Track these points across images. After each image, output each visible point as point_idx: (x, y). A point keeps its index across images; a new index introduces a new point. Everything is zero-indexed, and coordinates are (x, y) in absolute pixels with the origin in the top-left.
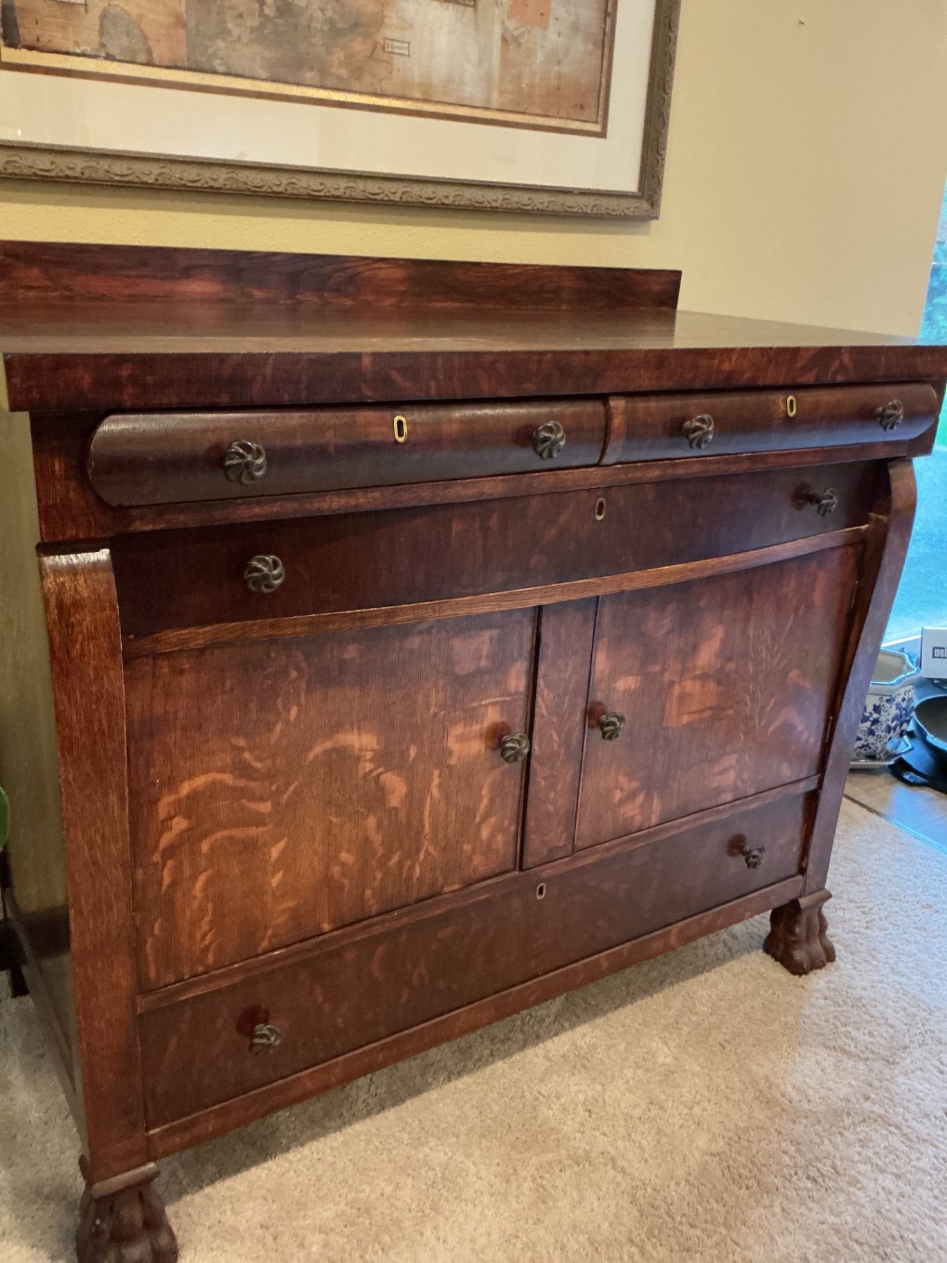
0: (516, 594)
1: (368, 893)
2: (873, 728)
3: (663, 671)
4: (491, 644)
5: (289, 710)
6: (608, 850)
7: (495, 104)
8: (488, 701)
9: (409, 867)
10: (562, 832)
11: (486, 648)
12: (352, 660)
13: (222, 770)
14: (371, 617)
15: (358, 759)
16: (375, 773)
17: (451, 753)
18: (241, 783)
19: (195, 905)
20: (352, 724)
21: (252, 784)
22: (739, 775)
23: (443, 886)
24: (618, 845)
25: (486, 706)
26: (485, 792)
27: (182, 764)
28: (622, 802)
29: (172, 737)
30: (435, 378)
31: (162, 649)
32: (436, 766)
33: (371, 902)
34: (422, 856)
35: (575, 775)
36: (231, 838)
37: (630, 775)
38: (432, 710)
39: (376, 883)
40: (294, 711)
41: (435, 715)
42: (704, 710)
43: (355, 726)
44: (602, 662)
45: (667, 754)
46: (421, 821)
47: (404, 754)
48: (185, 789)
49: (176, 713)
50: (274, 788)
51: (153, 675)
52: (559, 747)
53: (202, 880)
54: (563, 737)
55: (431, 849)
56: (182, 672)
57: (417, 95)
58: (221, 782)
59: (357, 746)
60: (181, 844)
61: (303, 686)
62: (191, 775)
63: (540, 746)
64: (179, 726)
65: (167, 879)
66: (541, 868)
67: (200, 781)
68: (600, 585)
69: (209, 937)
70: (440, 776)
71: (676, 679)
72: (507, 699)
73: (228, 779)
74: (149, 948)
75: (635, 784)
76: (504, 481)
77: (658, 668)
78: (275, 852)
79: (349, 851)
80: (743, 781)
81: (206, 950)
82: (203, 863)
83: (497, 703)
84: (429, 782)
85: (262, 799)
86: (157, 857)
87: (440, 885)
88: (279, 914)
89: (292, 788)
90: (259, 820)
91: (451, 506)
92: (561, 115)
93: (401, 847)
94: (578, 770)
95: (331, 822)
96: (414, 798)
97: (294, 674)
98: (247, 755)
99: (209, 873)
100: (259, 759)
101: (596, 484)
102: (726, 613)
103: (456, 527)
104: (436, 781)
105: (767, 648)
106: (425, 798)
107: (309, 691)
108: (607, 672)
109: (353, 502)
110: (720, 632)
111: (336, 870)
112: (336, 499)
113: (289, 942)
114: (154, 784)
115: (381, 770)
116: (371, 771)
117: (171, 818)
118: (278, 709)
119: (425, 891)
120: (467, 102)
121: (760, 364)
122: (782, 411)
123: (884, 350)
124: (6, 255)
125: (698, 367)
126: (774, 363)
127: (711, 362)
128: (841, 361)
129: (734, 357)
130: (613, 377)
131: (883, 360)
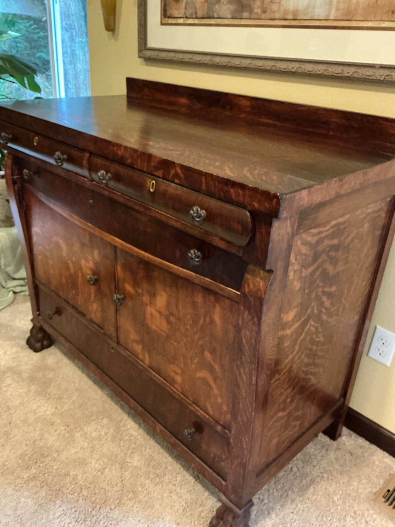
3: (143, 295)
6: (129, 355)
7: (332, 17)
9: (77, 298)
10: (114, 331)
22: (183, 382)
24: (132, 358)
26: (93, 291)
28: (133, 341)
37: (136, 332)
42: (162, 330)
44: (119, 271)
46: (78, 285)
57: (290, 17)
66: (108, 337)
71: (148, 303)
75: (137, 337)
77: (140, 291)
80: (186, 388)
92: (376, 19)
102: (167, 289)
105: (190, 325)
108: (122, 276)
110: (165, 296)
120: (316, 18)
121: (134, 157)
122: (148, 187)
123: (203, 174)
124: (143, 84)
125: (109, 149)
126: (140, 159)
127: (113, 148)
128: (176, 171)
129: (122, 149)
130: (82, 143)
131: (203, 180)
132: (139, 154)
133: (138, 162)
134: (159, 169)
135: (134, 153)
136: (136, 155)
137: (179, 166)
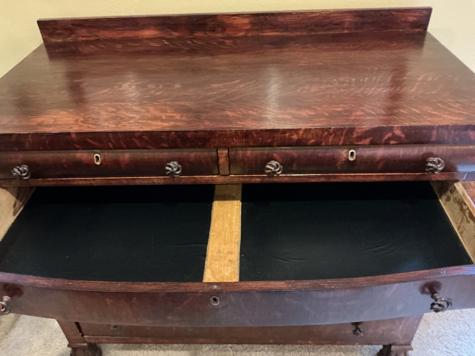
30: (111, 142)
121: (322, 135)
122: (345, 158)
123: (435, 127)
124: (72, 25)
125: (274, 137)
126: (333, 135)
127: (283, 135)
128: (394, 134)
129: (301, 133)
130: (216, 142)
131: (434, 133)
132: (331, 131)
133: (328, 139)
134: (365, 138)
135: (324, 132)
136: (326, 133)
137: (400, 129)
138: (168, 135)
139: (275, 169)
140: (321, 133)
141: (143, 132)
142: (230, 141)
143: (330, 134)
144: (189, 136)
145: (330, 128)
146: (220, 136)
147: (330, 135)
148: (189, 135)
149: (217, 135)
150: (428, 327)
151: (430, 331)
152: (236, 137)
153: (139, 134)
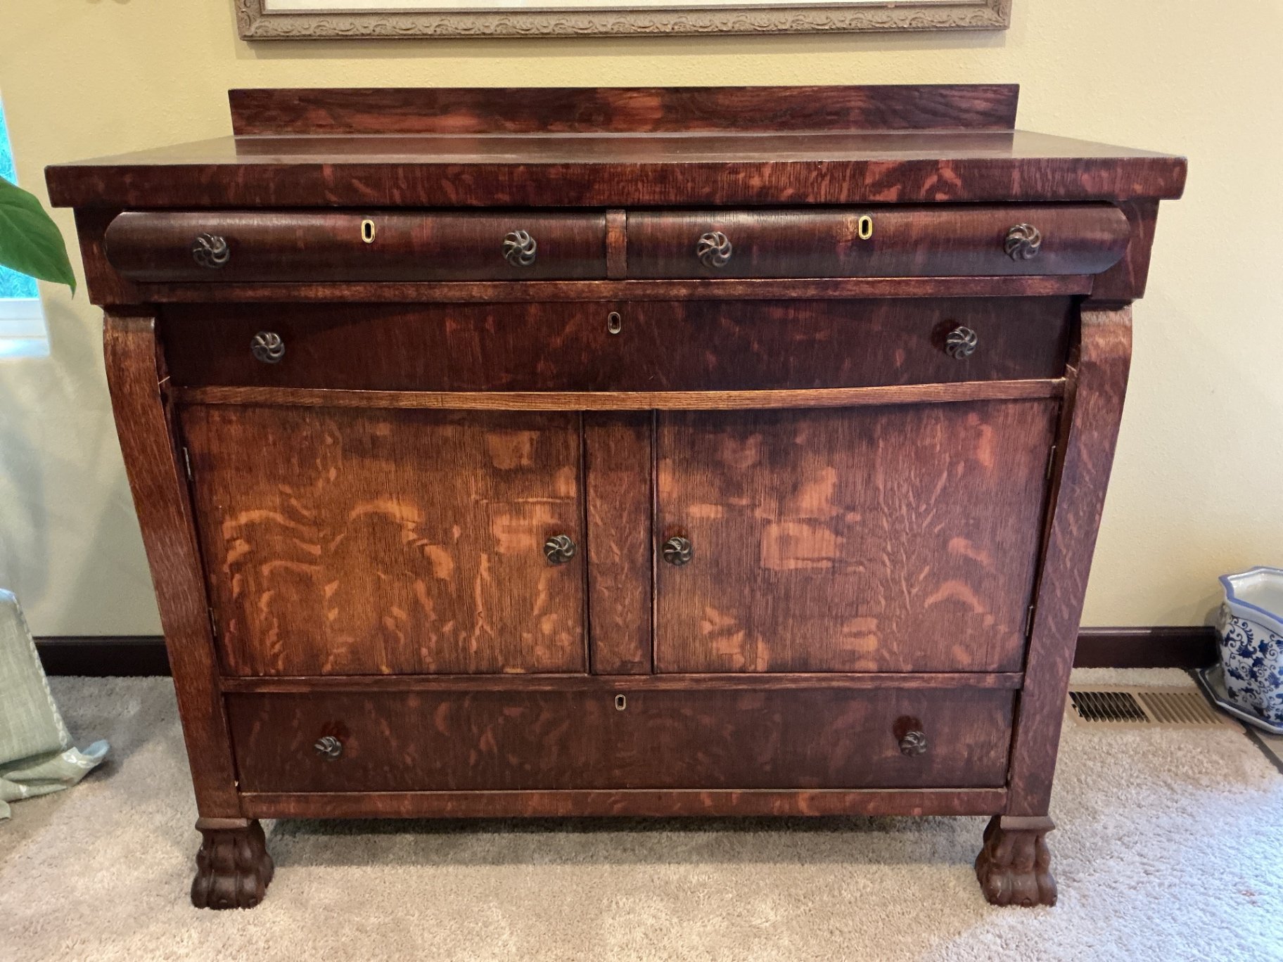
0: (523, 396)
1: (424, 651)
2: (1255, 669)
3: (753, 506)
4: (532, 444)
5: (328, 471)
6: (698, 681)
8: (535, 500)
9: (465, 639)
10: (636, 648)
11: (526, 448)
12: (385, 437)
13: (274, 509)
14: (377, 398)
15: (401, 527)
16: (419, 543)
17: (498, 541)
18: (292, 524)
19: (263, 616)
20: (391, 494)
21: (301, 527)
22: (884, 643)
23: (503, 666)
24: (711, 679)
25: (534, 504)
26: (541, 587)
27: (239, 497)
28: (712, 635)
29: (229, 474)
30: (399, 188)
31: (209, 400)
32: (485, 551)
33: (429, 660)
34: (477, 632)
35: (645, 593)
36: (286, 569)
37: (723, 610)
38: (473, 496)
39: (433, 644)
40: (333, 473)
41: (477, 502)
42: (820, 559)
43: (394, 496)
44: (667, 482)
45: (770, 598)
46: (472, 597)
47: (447, 532)
48: (244, 518)
49: (229, 455)
50: (321, 535)
51: (208, 422)
52: (621, 559)
53: (266, 597)
54: (625, 551)
55: (488, 628)
56: (230, 422)
58: (274, 520)
59: (398, 515)
60: (246, 563)
61: (339, 452)
62: (248, 509)
63: (598, 553)
64: (233, 466)
65: (236, 590)
66: (614, 677)
67: (256, 515)
68: (623, 400)
69: (277, 647)
70: (489, 561)
71: (772, 517)
72: (558, 501)
73: (279, 518)
74: (227, 640)
75: (729, 621)
76: (495, 286)
77: (744, 502)
78: (330, 590)
79: (400, 606)
80: (891, 653)
81: (276, 656)
82: (265, 584)
83: (544, 503)
84: (478, 564)
85: (311, 542)
86: (226, 569)
87: (500, 664)
88: (339, 647)
89: (339, 538)
90: (312, 561)
91: (442, 306)
93: (454, 616)
94: (648, 589)
95: (379, 577)
96: (463, 577)
97: (329, 440)
98: (294, 502)
99: (272, 592)
100: (306, 508)
101: (606, 297)
102: (837, 457)
103: (450, 325)
104: (484, 564)
105: (909, 505)
106: (475, 577)
107: (345, 457)
108: (675, 495)
109: (337, 293)
110: (830, 476)
111: (389, 622)
112: (320, 289)
113: (351, 672)
114: (217, 508)
115: (425, 541)
116: (414, 541)
117: (235, 540)
118: (317, 468)
119: (484, 666)
121: (807, 179)
122: (851, 233)
123: (1017, 164)
124: (300, 99)
125: (715, 182)
126: (828, 178)
127: (733, 177)
128: (940, 177)
129: (767, 171)
130: (604, 191)
131: (1016, 175)
132: (824, 170)
133: (819, 188)
134: (890, 186)
135: (810, 171)
136: (814, 174)
137: (951, 165)
138: (511, 173)
139: (717, 245)
140: (804, 173)
141: (464, 165)
142: (632, 188)
143: (823, 176)
144: (552, 176)
145: (821, 163)
146: (612, 176)
147: (823, 179)
148: (553, 174)
149: (606, 175)
150: (1094, 818)
151: (1098, 827)
152: (643, 181)
153: (457, 170)
